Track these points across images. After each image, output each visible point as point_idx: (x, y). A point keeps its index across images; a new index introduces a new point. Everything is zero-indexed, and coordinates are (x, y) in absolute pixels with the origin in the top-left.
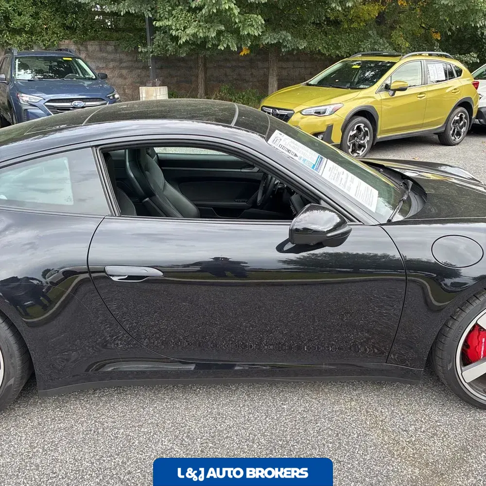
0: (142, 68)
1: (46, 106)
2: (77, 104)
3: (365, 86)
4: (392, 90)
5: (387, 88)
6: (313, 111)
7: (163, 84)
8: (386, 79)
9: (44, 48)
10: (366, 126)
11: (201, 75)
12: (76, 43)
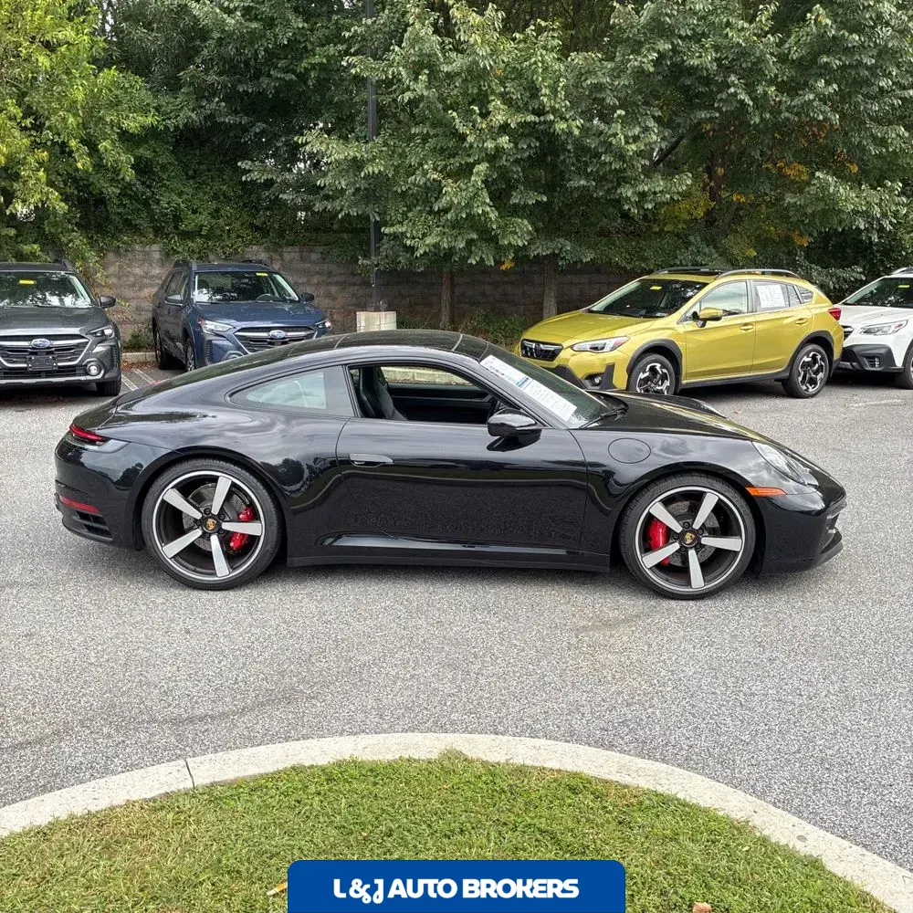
0: (360, 285)
1: (236, 336)
2: (276, 334)
3: (663, 314)
4: (701, 320)
5: (695, 316)
6: (587, 346)
7: (388, 309)
8: (695, 304)
9: (223, 257)
10: (663, 366)
11: (446, 296)
12: (267, 250)
